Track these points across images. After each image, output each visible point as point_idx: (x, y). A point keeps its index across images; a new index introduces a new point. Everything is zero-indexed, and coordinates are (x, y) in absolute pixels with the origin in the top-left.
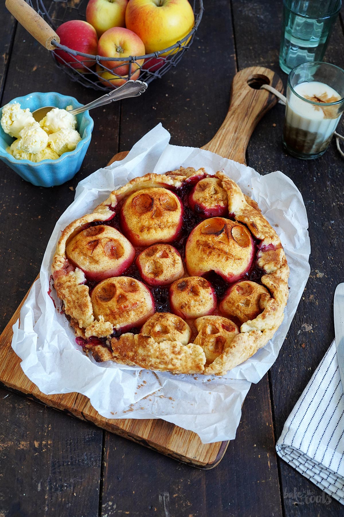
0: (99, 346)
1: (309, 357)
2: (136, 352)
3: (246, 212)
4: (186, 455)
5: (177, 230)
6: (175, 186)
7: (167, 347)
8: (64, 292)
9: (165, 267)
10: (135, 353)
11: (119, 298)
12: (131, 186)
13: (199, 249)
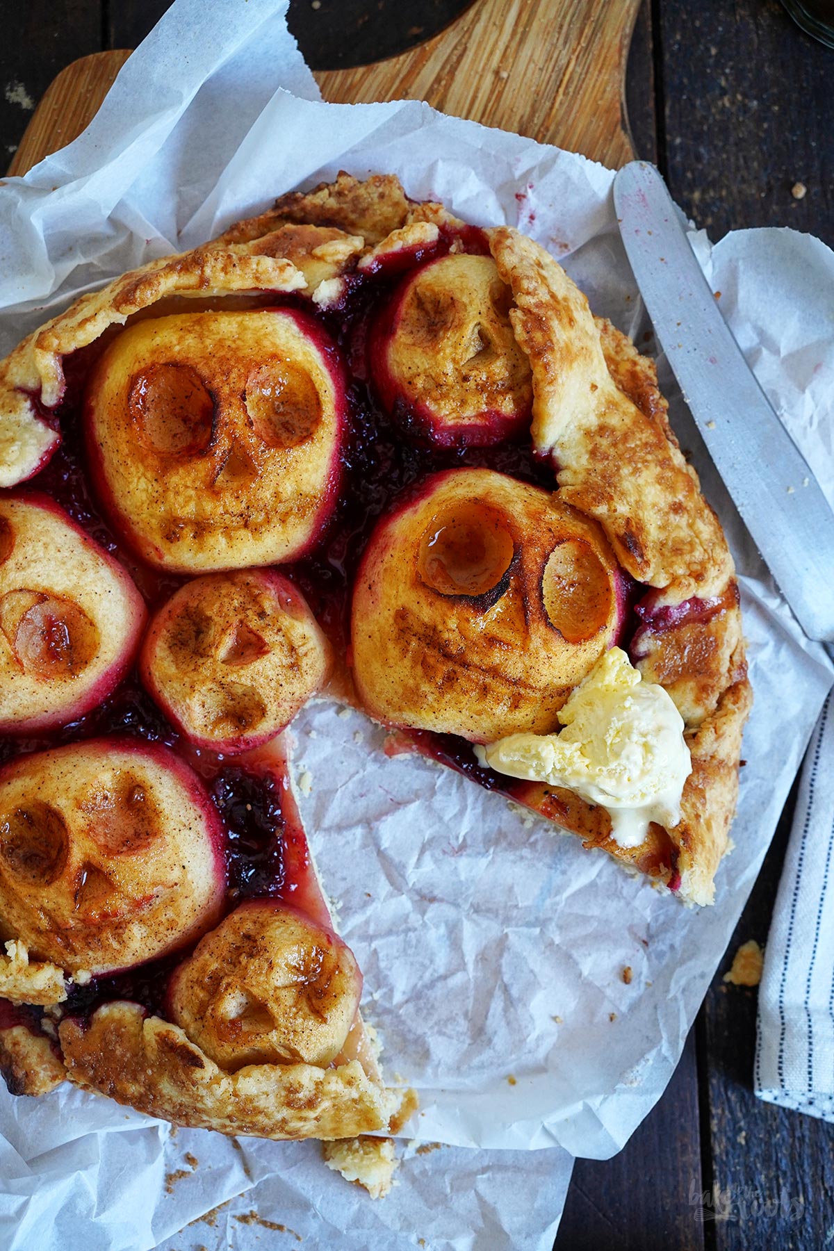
0: (18, 1032)
2: (151, 1086)
3: (604, 443)
5: (319, 519)
6: (314, 300)
7: (265, 1089)
11: (80, 879)
12: (121, 319)
13: (405, 651)
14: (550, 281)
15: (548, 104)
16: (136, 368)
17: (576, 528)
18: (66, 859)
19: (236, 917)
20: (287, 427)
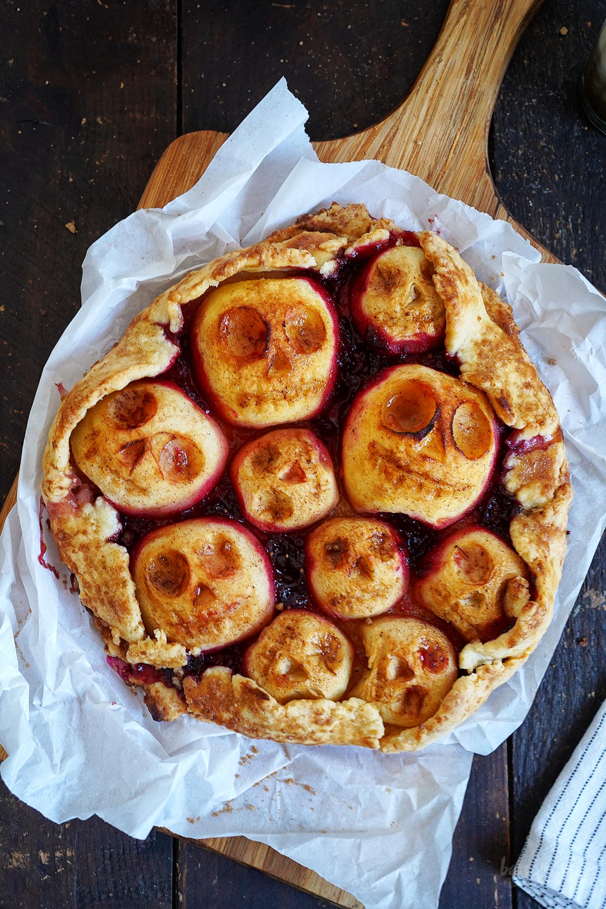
0: (158, 685)
1: (592, 668)
2: (237, 714)
3: (486, 349)
4: (338, 899)
5: (325, 394)
6: (321, 272)
7: (303, 713)
8: (74, 557)
9: (296, 504)
10: (236, 716)
11: (197, 593)
12: (215, 283)
13: (374, 465)
14: (454, 260)
15: (445, 159)
16: (223, 310)
17: (472, 396)
18: (189, 580)
19: (281, 617)
20: (307, 342)
